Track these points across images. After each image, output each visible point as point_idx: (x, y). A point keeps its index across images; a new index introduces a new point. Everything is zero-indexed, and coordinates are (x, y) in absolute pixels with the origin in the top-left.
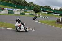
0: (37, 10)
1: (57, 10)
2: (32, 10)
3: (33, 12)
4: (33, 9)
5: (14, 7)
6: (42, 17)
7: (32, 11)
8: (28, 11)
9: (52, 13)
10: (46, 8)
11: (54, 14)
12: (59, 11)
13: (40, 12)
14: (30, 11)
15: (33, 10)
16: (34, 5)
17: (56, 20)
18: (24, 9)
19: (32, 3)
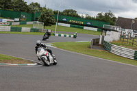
0: (48, 20)
2: (36, 20)
3: (39, 25)
4: (39, 17)
6: (60, 35)
7: (38, 22)
8: (28, 23)
9: (82, 25)
10: (68, 15)
11: (85, 28)
13: (54, 24)
14: (32, 23)
16: (41, 9)
17: (89, 41)
19: (37, 4)
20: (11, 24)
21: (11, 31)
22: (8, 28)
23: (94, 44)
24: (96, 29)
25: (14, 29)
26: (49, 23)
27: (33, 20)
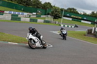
0: (57, 14)
1: (88, 15)
4: (50, 12)
5: (21, 10)
6: (64, 26)
7: (49, 16)
8: (42, 16)
9: (80, 19)
10: (71, 12)
11: (82, 21)
12: (90, 16)
13: (61, 18)
15: (51, 15)
16: (51, 6)
17: (85, 31)
19: (49, 3)
20: (30, 17)
21: (30, 21)
22: (28, 19)
23: (88, 33)
24: (90, 23)
25: (32, 20)
26: (57, 16)
27: (45, 15)
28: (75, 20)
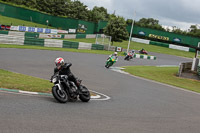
0: (118, 32)
1: (184, 34)
2: (101, 32)
3: (103, 40)
4: (105, 28)
5: (44, 23)
7: (103, 35)
8: (88, 36)
9: (166, 42)
10: (147, 27)
11: (171, 46)
13: (127, 39)
14: (94, 36)
15: (106, 34)
17: (177, 66)
18: (74, 31)
20: (63, 37)
21: (64, 47)
24: (187, 49)
25: (68, 45)
26: (119, 37)
27: (95, 33)
28: (155, 44)
